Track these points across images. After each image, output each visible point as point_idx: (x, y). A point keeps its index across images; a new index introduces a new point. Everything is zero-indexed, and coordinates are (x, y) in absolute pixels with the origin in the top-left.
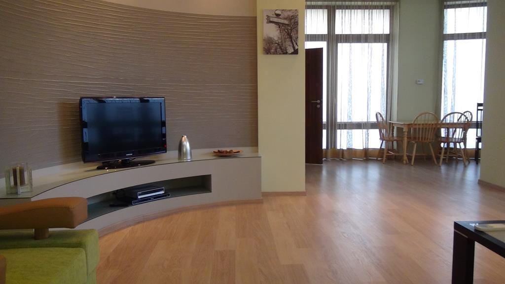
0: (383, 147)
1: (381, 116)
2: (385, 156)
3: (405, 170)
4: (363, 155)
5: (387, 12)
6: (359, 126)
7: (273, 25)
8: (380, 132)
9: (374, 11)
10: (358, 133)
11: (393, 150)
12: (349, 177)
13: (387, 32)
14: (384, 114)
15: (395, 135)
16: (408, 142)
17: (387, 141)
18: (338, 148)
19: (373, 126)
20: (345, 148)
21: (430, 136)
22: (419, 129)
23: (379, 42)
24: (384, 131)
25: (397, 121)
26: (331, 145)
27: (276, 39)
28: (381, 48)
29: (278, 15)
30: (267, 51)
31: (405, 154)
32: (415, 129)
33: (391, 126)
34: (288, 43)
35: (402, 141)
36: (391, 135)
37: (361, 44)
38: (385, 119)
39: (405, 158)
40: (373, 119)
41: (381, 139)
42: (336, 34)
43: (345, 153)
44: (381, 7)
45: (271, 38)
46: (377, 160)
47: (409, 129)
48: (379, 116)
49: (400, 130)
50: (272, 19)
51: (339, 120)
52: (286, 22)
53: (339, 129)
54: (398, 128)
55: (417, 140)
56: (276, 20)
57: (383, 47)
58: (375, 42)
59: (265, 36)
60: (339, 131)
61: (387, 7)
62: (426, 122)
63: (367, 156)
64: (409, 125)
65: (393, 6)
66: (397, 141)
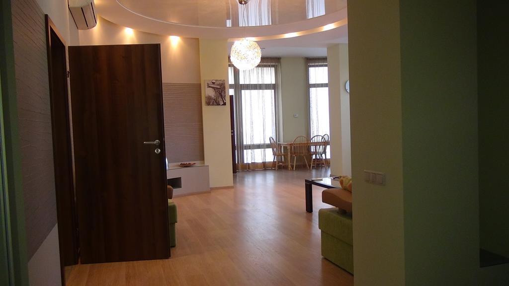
0: (275, 160)
1: (273, 139)
2: (277, 166)
3: (290, 173)
4: (263, 167)
5: (273, 69)
6: (259, 147)
7: (211, 88)
8: (273, 150)
9: (265, 68)
10: (258, 152)
11: (281, 162)
12: (254, 182)
13: (274, 82)
14: (274, 138)
15: (282, 152)
16: (291, 156)
17: (278, 156)
18: (245, 162)
19: (268, 146)
20: (250, 162)
21: (304, 151)
22: (297, 147)
23: (269, 89)
24: (275, 149)
25: (284, 142)
26: (241, 161)
27: (213, 96)
28: (270, 93)
29: (213, 83)
30: (208, 104)
31: (290, 164)
32: (294, 147)
33: (280, 145)
34: (220, 99)
35: (287, 155)
36: (280, 152)
37: (257, 90)
38: (275, 140)
39: (290, 166)
40: (268, 142)
41: (273, 154)
42: (240, 83)
43: (250, 166)
44: (269, 66)
45: (210, 96)
46: (272, 169)
47: (291, 147)
48: (271, 139)
49: (285, 148)
50: (210, 85)
51: (245, 143)
52: (218, 87)
53: (246, 149)
54: (284, 147)
55: (296, 154)
56: (212, 86)
57: (272, 92)
58: (266, 89)
59: (207, 95)
60: (245, 151)
61: (273, 66)
62: (301, 142)
63: (265, 167)
64: (291, 144)
65: (277, 65)
66: (284, 156)
